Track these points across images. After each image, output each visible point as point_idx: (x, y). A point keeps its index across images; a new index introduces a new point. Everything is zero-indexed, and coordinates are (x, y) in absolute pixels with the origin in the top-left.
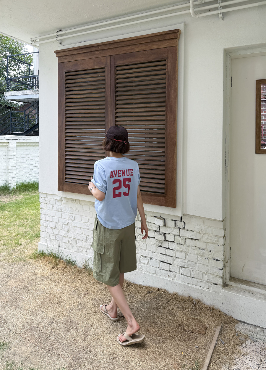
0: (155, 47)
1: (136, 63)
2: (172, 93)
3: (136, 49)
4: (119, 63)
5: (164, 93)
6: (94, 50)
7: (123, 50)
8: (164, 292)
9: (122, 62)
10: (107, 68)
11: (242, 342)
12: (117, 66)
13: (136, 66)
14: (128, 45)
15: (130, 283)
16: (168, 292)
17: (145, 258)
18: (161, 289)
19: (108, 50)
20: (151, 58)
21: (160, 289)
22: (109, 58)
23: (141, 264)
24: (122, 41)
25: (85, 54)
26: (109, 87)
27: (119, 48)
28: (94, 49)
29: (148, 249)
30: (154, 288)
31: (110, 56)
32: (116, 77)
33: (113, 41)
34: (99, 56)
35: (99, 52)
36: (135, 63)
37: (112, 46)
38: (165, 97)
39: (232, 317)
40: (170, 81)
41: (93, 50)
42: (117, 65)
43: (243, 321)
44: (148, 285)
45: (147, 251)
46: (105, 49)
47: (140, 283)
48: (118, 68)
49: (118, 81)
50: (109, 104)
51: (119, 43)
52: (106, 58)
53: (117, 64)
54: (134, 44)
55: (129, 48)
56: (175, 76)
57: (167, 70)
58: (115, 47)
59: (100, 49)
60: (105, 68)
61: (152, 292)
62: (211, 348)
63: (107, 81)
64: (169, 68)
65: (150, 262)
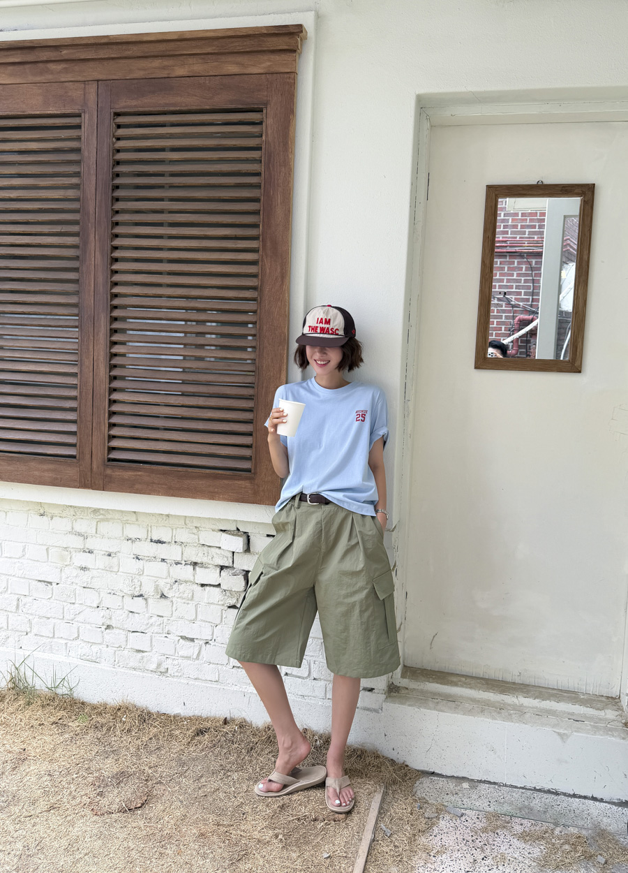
0: (233, 69)
1: (178, 108)
2: (279, 201)
3: (176, 68)
4: (124, 104)
5: (257, 200)
6: (45, 59)
7: (138, 70)
8: (241, 726)
9: (134, 103)
10: (86, 117)
11: (431, 823)
12: (117, 115)
13: (177, 119)
14: (152, 54)
15: (149, 714)
16: (251, 725)
17: (192, 644)
18: (233, 720)
19: (91, 64)
20: (221, 100)
21: (228, 718)
22: (92, 89)
23: (180, 661)
24: (134, 40)
25: (17, 68)
26: (93, 172)
27: (123, 61)
28: (45, 55)
29: (199, 617)
30: (215, 720)
31: (98, 81)
32: (114, 144)
33: (107, 36)
34: (63, 80)
35: (63, 66)
36: (172, 109)
37: (103, 53)
38: (256, 213)
39: (407, 766)
40: (271, 169)
41: (42, 59)
42: (118, 111)
43: (431, 770)
44: (197, 713)
45: (198, 623)
46: (82, 57)
47: (174, 709)
48: (120, 120)
49: (120, 156)
50: (92, 220)
51: (124, 47)
52: (83, 85)
53: (117, 106)
54: (171, 53)
55: (157, 63)
56: (288, 156)
57: (264, 137)
58: (113, 56)
59: (66, 57)
60: (80, 116)
61: (207, 730)
62: (360, 852)
63: (86, 154)
64: (269, 132)
65: (203, 652)
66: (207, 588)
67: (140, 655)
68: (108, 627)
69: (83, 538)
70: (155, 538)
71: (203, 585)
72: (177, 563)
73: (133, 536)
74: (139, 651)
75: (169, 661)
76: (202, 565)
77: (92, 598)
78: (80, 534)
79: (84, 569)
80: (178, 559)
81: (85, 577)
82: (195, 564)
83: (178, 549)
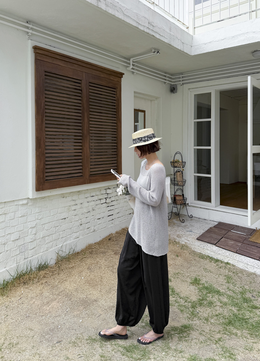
7: (94, 73)
10: (83, 81)
19: (84, 68)
23: (98, 226)
29: (101, 212)
34: (77, 70)
44: (103, 238)
45: (101, 214)
47: (98, 240)
53: (90, 80)
54: (102, 71)
60: (81, 81)
66: (103, 204)
67: (89, 229)
68: (81, 224)
69: (74, 201)
70: (91, 196)
71: (102, 204)
72: (97, 200)
73: (87, 197)
74: (88, 228)
75: (96, 227)
76: (102, 199)
77: (77, 218)
78: (74, 200)
79: (75, 210)
80: (97, 199)
81: (76, 212)
82: (100, 199)
83: (97, 197)
